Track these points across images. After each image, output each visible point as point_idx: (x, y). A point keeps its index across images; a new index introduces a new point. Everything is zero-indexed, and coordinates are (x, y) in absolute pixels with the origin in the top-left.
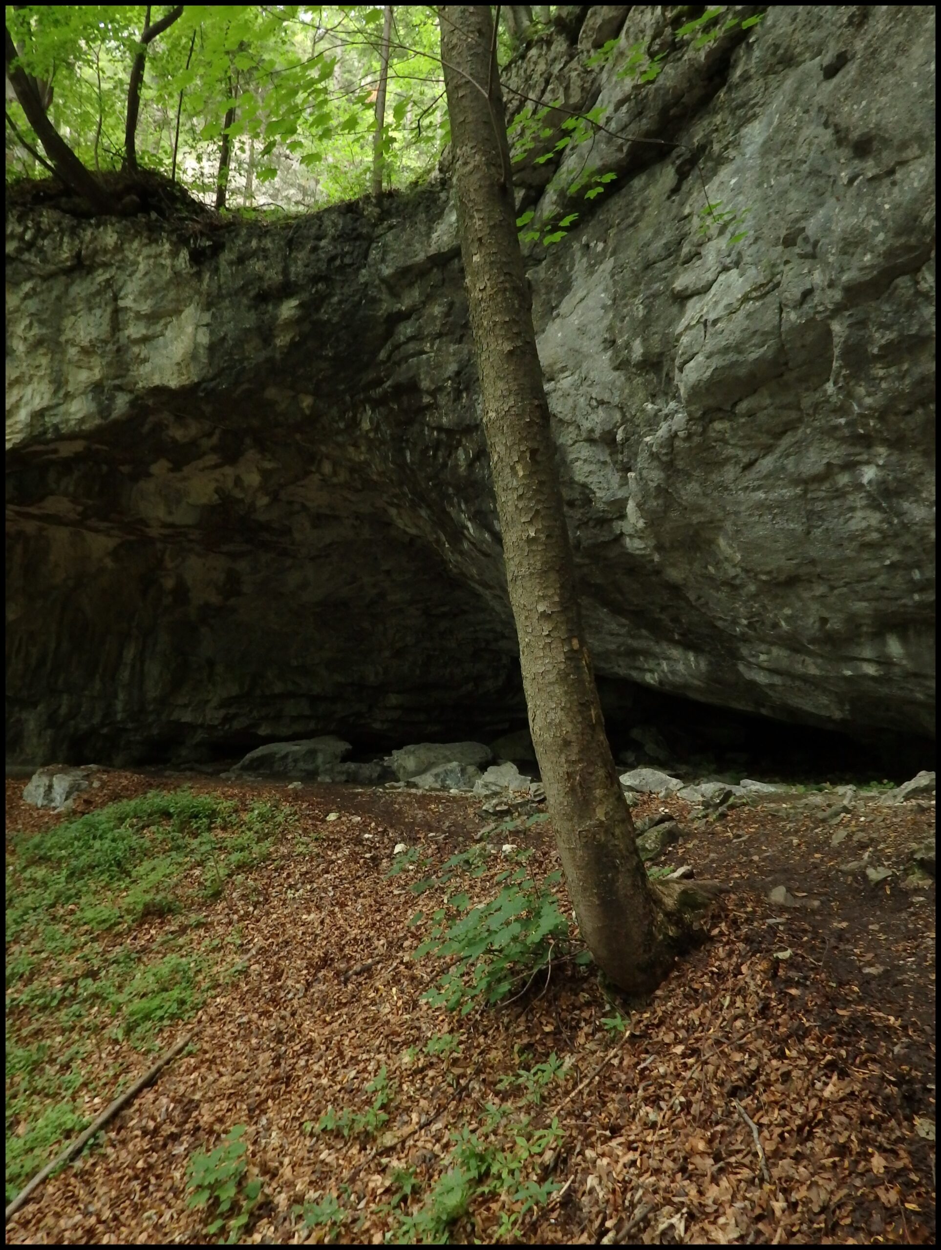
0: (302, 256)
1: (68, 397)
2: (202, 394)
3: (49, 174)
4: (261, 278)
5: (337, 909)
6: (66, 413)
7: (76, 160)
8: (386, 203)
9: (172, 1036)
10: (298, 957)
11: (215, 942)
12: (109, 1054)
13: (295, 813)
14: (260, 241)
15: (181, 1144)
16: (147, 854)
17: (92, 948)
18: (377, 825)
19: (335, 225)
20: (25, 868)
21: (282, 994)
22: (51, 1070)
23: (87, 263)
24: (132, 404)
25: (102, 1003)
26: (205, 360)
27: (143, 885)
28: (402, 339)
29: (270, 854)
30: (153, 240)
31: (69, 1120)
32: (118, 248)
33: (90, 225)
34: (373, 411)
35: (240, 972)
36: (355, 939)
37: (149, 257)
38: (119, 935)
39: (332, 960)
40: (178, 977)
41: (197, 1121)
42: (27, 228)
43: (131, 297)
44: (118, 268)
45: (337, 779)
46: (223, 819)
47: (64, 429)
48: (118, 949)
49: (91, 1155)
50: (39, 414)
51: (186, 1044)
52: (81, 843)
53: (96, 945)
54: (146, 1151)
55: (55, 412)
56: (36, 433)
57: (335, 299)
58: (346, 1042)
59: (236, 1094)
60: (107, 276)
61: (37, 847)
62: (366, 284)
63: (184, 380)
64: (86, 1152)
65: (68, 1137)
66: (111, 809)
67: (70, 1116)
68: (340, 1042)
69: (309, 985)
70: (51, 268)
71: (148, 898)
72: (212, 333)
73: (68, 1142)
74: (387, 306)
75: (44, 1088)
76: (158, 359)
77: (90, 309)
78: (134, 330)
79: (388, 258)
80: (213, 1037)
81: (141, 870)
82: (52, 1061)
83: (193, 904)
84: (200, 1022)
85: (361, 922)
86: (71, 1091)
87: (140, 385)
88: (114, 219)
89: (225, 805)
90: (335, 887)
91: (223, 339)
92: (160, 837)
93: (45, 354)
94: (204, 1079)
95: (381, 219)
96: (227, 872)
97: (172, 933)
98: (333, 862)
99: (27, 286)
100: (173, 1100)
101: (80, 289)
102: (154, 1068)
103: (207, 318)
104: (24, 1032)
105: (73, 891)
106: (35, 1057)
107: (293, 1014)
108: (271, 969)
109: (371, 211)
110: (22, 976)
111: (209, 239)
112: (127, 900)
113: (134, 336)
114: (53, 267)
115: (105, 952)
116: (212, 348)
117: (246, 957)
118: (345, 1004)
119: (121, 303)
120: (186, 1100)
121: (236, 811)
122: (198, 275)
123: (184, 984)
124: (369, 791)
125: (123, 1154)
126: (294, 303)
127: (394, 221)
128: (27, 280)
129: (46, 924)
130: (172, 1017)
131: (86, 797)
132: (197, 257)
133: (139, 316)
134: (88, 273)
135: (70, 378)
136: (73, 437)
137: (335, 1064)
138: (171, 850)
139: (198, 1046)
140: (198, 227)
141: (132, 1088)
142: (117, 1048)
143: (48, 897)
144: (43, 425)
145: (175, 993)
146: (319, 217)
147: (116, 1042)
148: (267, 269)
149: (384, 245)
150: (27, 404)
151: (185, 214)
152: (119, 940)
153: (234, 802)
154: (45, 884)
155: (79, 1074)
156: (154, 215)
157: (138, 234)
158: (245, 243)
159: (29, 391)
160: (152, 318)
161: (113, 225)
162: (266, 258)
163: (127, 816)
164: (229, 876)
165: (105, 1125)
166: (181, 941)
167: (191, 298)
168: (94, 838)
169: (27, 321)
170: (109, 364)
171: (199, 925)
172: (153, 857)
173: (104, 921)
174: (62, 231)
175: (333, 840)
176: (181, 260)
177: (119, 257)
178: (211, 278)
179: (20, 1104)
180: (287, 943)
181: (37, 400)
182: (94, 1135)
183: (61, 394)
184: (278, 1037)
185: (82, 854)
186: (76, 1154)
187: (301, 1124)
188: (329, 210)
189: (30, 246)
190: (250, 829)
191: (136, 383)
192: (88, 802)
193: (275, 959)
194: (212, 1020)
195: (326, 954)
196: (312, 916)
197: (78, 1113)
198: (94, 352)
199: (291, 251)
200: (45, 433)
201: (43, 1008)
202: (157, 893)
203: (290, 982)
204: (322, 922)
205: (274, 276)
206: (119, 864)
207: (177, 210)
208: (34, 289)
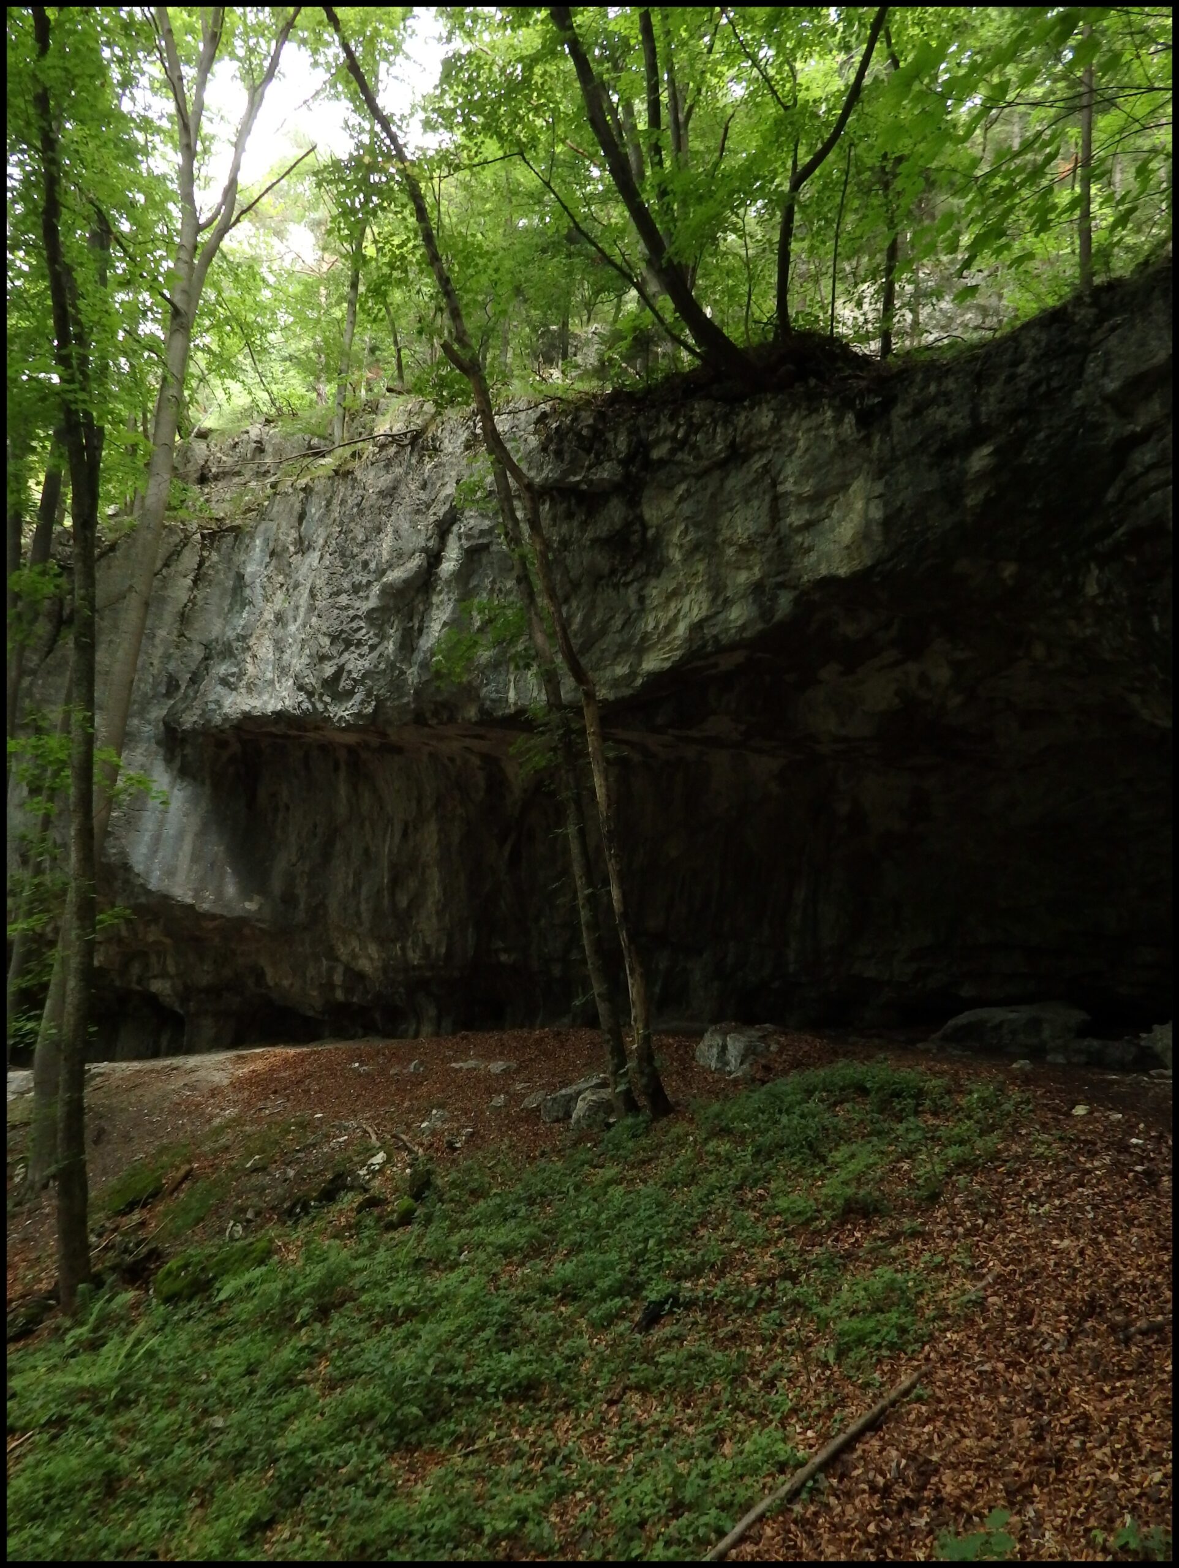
0: (994, 391)
1: (728, 603)
2: (877, 579)
3: (698, 362)
4: (943, 428)
5: (1101, 1238)
6: (726, 620)
7: (726, 339)
8: (1105, 299)
9: (894, 1372)
10: (1052, 1294)
11: (938, 1259)
12: (818, 1379)
13: (1028, 1102)
14: (940, 384)
15: (921, 1516)
16: (842, 1137)
17: (788, 1245)
18: (1148, 1128)
19: (1036, 342)
20: (706, 1140)
21: (1036, 1343)
22: (754, 1385)
23: (742, 450)
24: (797, 601)
25: (804, 1315)
26: (878, 538)
27: (842, 1174)
28: (1139, 469)
29: (999, 1151)
30: (813, 411)
31: (783, 1450)
32: (775, 427)
33: (744, 408)
34: (1101, 569)
35: (975, 1303)
36: (1133, 1283)
37: (809, 430)
38: (817, 1232)
39: (1102, 1307)
40: (895, 1296)
41: (938, 1491)
42: (679, 426)
43: (791, 480)
44: (776, 450)
45: (1075, 1060)
46: (934, 1101)
47: (724, 639)
48: (818, 1250)
49: (812, 1501)
50: (697, 627)
51: (913, 1386)
52: (766, 1117)
53: (792, 1241)
54: (877, 1513)
55: (713, 621)
56: (695, 647)
57: (1042, 435)
58: (1140, 1428)
59: (987, 1466)
60: (764, 461)
61: (717, 1116)
62: (1083, 409)
63: (856, 565)
64: (804, 1495)
65: (782, 1471)
66: (794, 1078)
67: (781, 1445)
68: (1130, 1427)
69: (1072, 1338)
70: (705, 463)
71: (850, 1191)
72: (886, 505)
73: (782, 1478)
74: (1114, 429)
75: (748, 1405)
76: (825, 546)
77: (747, 501)
78: (795, 518)
79: (1112, 368)
80: (948, 1383)
81: (838, 1156)
82: (755, 1375)
83: (904, 1206)
84: (927, 1359)
85: (1141, 1261)
86: (778, 1415)
87: (806, 578)
88: (769, 396)
89: (935, 1084)
90: (1095, 1207)
91: (901, 509)
92: (857, 1117)
93: (701, 560)
94: (941, 1437)
95: (1099, 321)
96: (944, 1169)
97: (882, 1239)
98: (1089, 1172)
99: (681, 489)
100: (904, 1454)
101: (736, 481)
102: (876, 1408)
103: (879, 488)
104: (722, 1333)
105: (761, 1173)
106: (735, 1365)
107: (1054, 1373)
108: (1017, 1306)
109: (1086, 314)
110: (712, 1266)
111: (877, 396)
112: (824, 1191)
113: (797, 523)
114: (706, 463)
115: (803, 1252)
116: (887, 523)
117: (980, 1285)
118: (1130, 1374)
119: (781, 489)
120: (921, 1459)
121: (949, 1092)
122: (867, 440)
123: (902, 1308)
124: (1130, 1078)
125: (849, 1509)
126: (986, 450)
127: (1119, 319)
128: (680, 482)
129: (734, 1208)
130: (892, 1346)
131: (763, 1062)
132: (865, 420)
133: (801, 500)
134: (743, 462)
135: (728, 582)
136: (733, 647)
137: (1127, 1456)
138: (870, 1134)
139: (929, 1391)
140: (863, 384)
141: (852, 1428)
142: (828, 1373)
143: (734, 1176)
144: (703, 638)
145: (893, 1316)
146: (1015, 337)
147: (826, 1365)
148: (950, 415)
149: (1107, 353)
150: (685, 617)
151: (848, 372)
152: (818, 1239)
153: (943, 1081)
154: (729, 1161)
155: (785, 1397)
156: (812, 382)
157: (796, 406)
158: (922, 390)
159: (687, 601)
160: (817, 499)
161: (768, 402)
162: (948, 402)
163: (815, 1089)
164: (948, 1175)
165: (825, 1467)
166: (894, 1251)
167: (860, 468)
168: (780, 1112)
169: (683, 527)
170: (770, 560)
171: (915, 1234)
172: (849, 1141)
173: (799, 1213)
174: (715, 422)
175: (1086, 1142)
176: (846, 426)
177: (776, 437)
178: (882, 441)
179: (724, 1418)
180: (1034, 1275)
181: (695, 611)
182: (812, 1476)
183: (719, 601)
184: (1037, 1399)
185: (768, 1130)
186: (793, 1495)
187: (1088, 1531)
188: (1026, 326)
189: (682, 445)
190: (969, 1117)
191: (800, 577)
192: (767, 1068)
193: (1020, 1292)
194: (943, 1360)
195: (1093, 1297)
196: (1066, 1242)
197: (791, 1445)
198: (754, 549)
199: (980, 388)
200: (704, 646)
201: (740, 1308)
202: (859, 1187)
203: (1044, 1328)
204: (1082, 1253)
205: (960, 422)
206: (811, 1146)
207: (839, 370)
208: (688, 490)
